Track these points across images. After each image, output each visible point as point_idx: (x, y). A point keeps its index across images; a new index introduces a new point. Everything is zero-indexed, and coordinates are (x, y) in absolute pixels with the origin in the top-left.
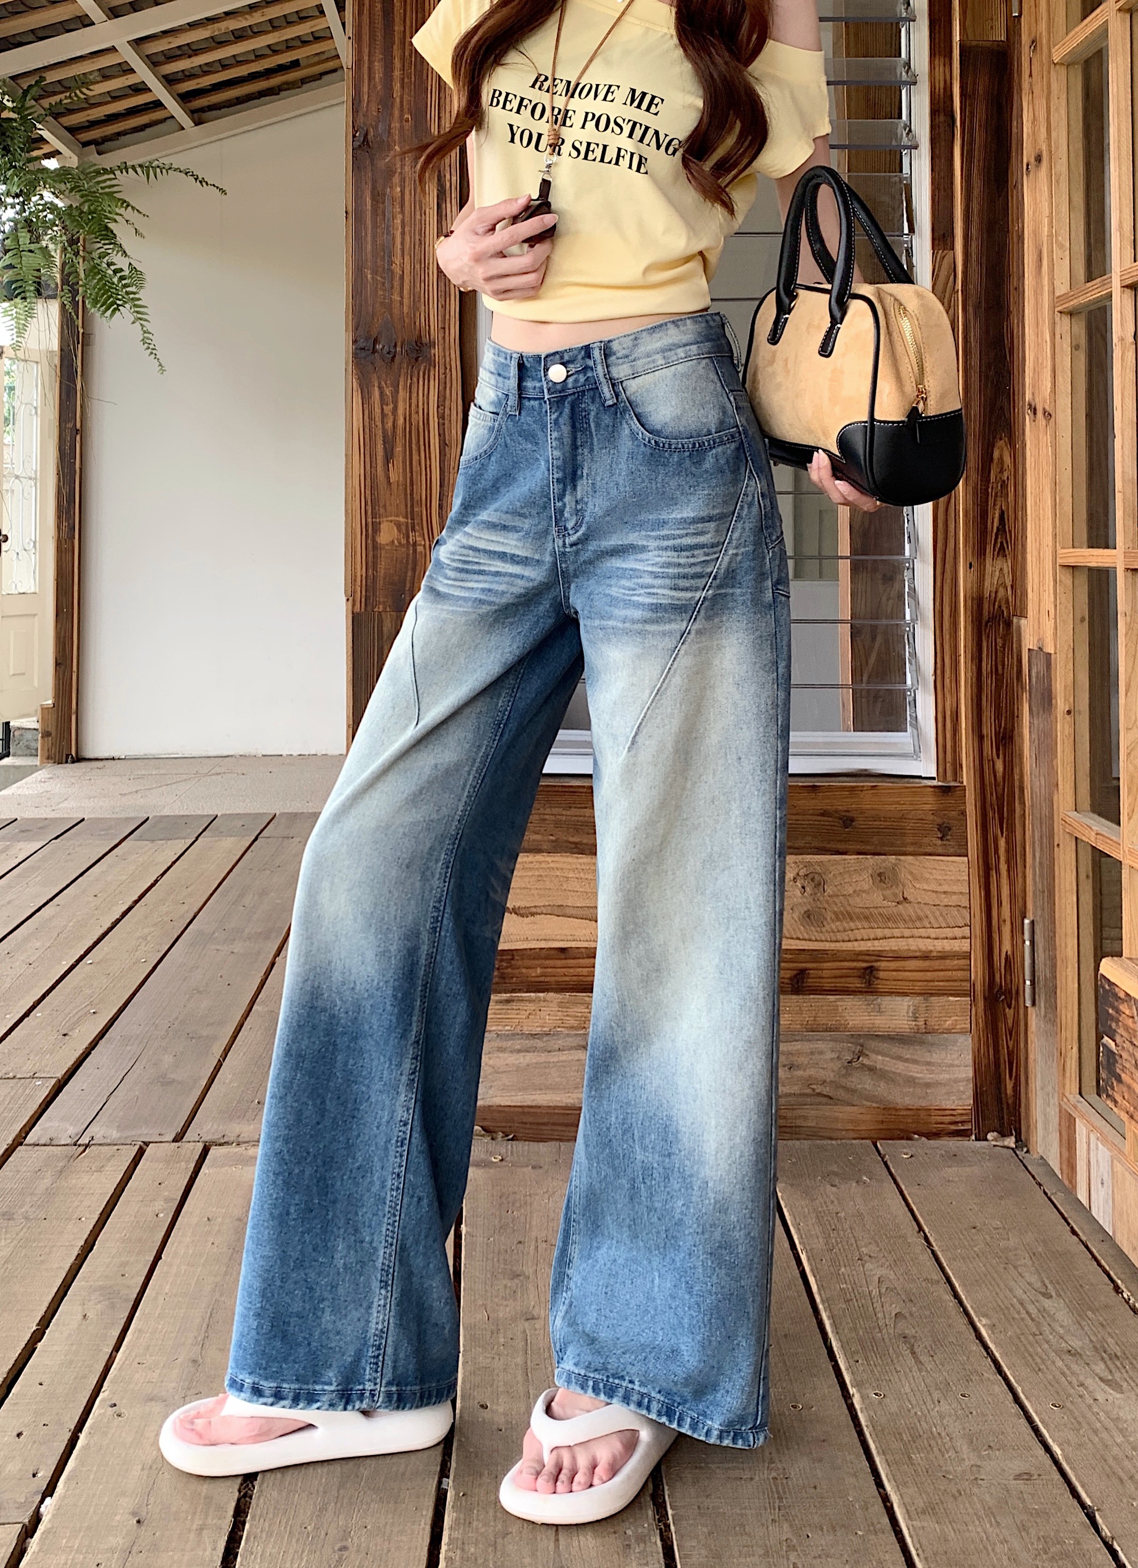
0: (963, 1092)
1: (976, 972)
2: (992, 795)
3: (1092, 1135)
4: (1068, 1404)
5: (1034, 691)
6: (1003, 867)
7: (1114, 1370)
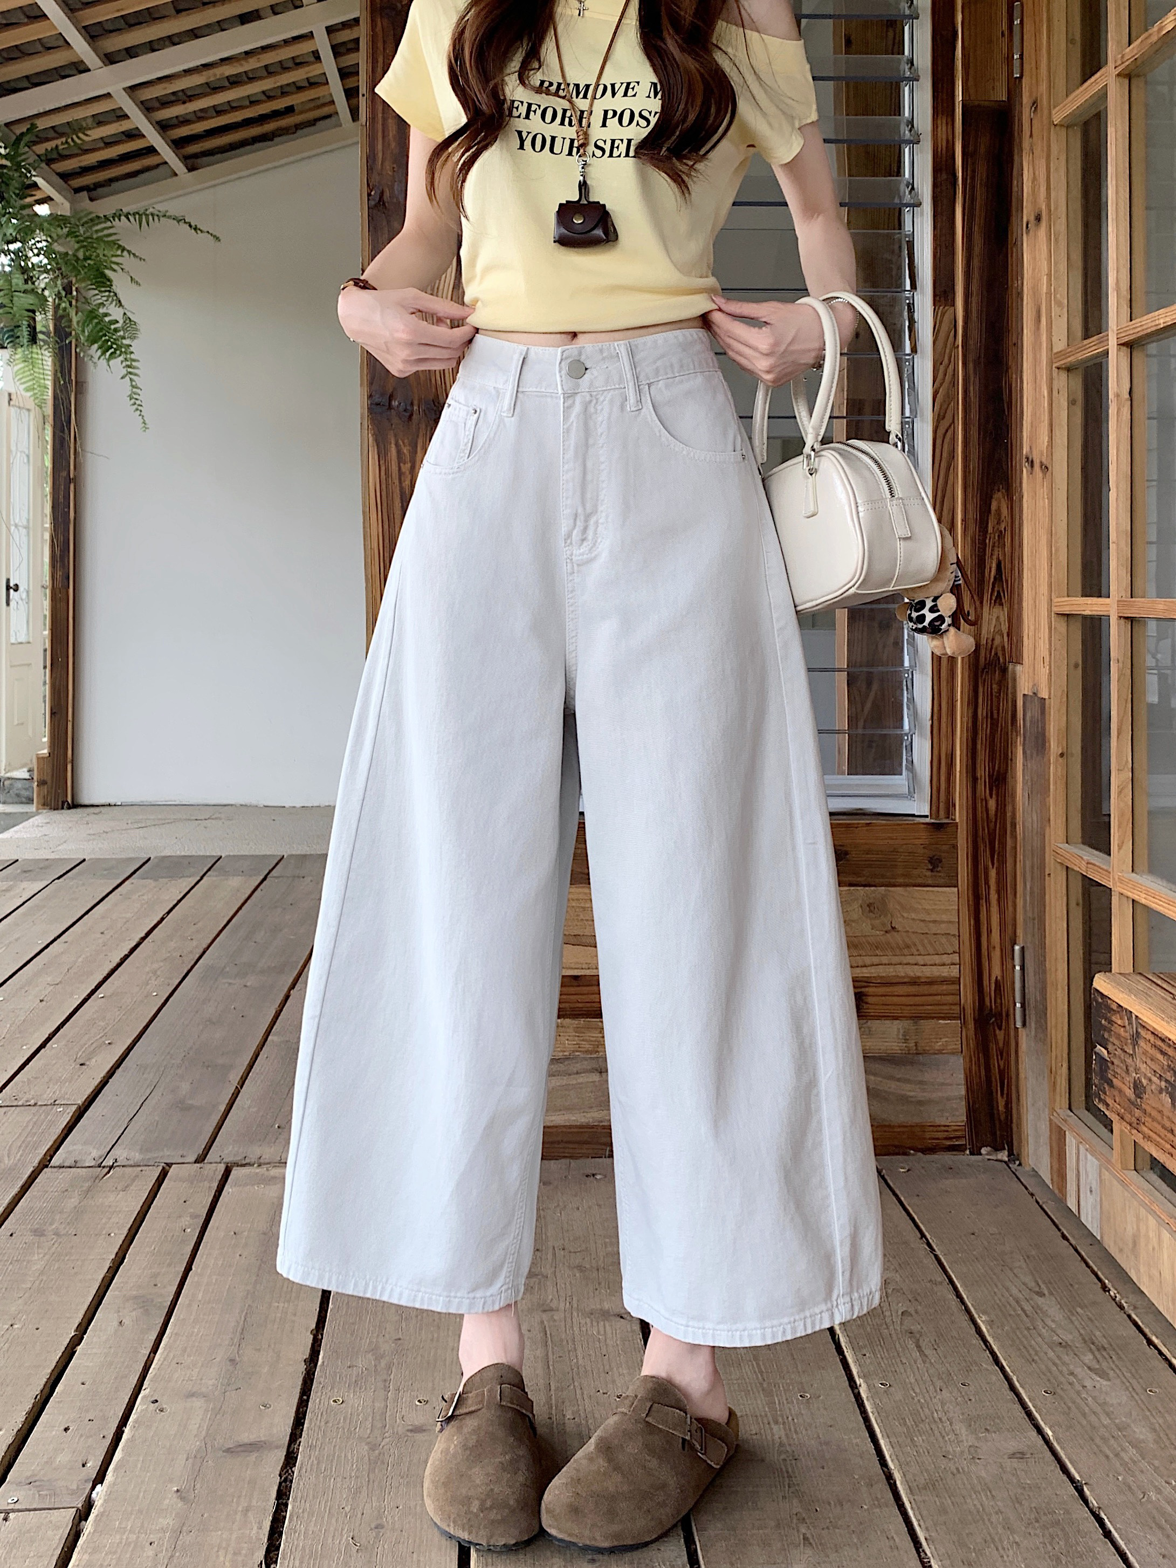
0: (957, 1109)
1: (966, 995)
2: (983, 829)
3: (1081, 1146)
4: (1059, 1391)
5: (1028, 734)
6: (994, 897)
7: (1101, 1360)
